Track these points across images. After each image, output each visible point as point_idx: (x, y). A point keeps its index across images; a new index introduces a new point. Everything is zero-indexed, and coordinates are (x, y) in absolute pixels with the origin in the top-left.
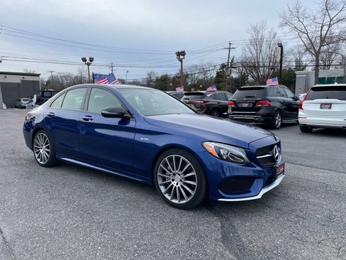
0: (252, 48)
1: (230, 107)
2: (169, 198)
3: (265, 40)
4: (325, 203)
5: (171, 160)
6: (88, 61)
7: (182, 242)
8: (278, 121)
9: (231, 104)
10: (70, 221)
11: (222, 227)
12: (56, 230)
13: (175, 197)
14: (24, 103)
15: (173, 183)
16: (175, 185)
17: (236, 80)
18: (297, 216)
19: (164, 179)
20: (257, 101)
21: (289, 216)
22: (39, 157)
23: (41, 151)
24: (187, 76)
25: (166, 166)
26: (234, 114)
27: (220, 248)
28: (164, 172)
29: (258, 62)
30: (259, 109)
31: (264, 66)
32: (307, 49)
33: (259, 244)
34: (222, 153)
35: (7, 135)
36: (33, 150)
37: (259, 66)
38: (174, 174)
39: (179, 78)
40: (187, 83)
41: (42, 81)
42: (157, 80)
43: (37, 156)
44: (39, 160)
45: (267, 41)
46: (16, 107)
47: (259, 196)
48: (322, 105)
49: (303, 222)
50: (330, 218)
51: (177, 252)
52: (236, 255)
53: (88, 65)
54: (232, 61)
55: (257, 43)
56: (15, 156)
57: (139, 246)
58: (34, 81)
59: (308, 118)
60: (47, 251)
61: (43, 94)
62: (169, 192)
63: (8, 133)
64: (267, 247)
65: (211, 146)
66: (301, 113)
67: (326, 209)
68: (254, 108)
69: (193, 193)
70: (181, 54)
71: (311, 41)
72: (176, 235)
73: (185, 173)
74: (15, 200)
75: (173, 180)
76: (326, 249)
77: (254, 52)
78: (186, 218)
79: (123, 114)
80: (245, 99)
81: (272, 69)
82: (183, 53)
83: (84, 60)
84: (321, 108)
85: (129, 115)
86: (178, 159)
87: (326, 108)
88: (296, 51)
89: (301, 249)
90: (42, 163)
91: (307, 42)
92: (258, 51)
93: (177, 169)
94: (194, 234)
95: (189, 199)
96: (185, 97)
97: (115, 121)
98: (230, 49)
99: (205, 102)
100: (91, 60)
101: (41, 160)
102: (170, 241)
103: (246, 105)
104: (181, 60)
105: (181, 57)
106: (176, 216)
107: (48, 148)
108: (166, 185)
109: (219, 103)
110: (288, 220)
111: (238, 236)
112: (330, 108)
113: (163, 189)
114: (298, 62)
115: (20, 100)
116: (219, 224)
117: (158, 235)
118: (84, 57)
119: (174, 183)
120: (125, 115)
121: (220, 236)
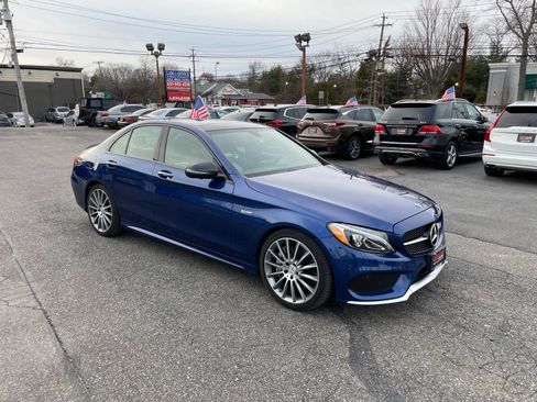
0: (420, 24)
1: (377, 134)
2: (280, 295)
3: (441, 11)
4: (499, 305)
5: (283, 244)
6: (156, 50)
7: (297, 362)
8: (452, 156)
9: (379, 129)
10: (148, 327)
11: (352, 340)
12: (131, 340)
13: (288, 293)
14: (60, 114)
15: (285, 275)
16: (288, 279)
17: (392, 77)
18: (457, 325)
19: (274, 269)
20: (419, 126)
21: (445, 324)
22: (96, 222)
23: (99, 213)
24: (313, 70)
25: (277, 251)
26: (383, 145)
27: (346, 372)
28: (274, 260)
29: (429, 48)
30: (423, 137)
31: (438, 55)
32: (510, 28)
33: (398, 368)
34: (354, 238)
35: (44, 177)
36: (86, 210)
37: (429, 56)
38: (288, 264)
39: (299, 72)
40: (313, 81)
41: (85, 77)
42: (265, 75)
43: (93, 220)
44: (96, 226)
45: (445, 13)
46: (48, 121)
47: (405, 298)
48: (521, 137)
49: (464, 335)
50: (503, 329)
51: (289, 377)
52: (366, 382)
53: (157, 55)
54: (387, 45)
55: (429, 16)
56: (61, 216)
57: (240, 367)
58: (73, 80)
59: (497, 156)
60: (123, 371)
61: (88, 103)
62: (281, 286)
63: (45, 173)
64: (409, 372)
65: (339, 229)
66: (487, 147)
67: (499, 316)
68: (414, 137)
69: (313, 291)
70: (303, 38)
71: (516, 14)
72: (288, 351)
73: (303, 264)
74: (71, 292)
75: (286, 272)
76: (489, 378)
77: (423, 33)
78: (304, 324)
79: (217, 173)
80: (402, 122)
81: (450, 60)
82: (306, 38)
83: (150, 47)
84: (519, 140)
85: (224, 175)
86: (293, 244)
87: (526, 141)
88: (492, 28)
89: (454, 377)
90: (101, 230)
91: (510, 16)
92: (430, 29)
93: (292, 256)
94: (313, 350)
95: (308, 299)
96: (308, 115)
97: (205, 183)
98: (383, 26)
99: (338, 125)
100: (161, 47)
101: (100, 227)
102: (280, 360)
103: (402, 132)
104: (303, 49)
105: (304, 43)
106: (290, 322)
107: (109, 210)
108: (276, 278)
109: (361, 125)
110: (444, 332)
111: (372, 354)
112: (533, 141)
113: (272, 282)
114: (495, 47)
115: (54, 110)
116: (348, 335)
117: (265, 351)
118: (149, 43)
119: (287, 276)
120: (219, 175)
121: (347, 355)
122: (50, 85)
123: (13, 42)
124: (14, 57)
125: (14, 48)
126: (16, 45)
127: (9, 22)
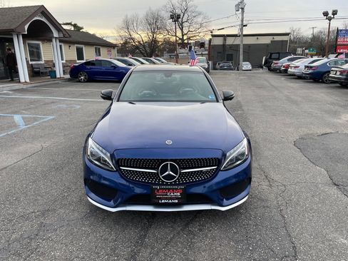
6: (330, 15)
53: (330, 19)
58: (282, 41)
83: (326, 14)
100: (335, 13)
118: (326, 10)
122: (267, 45)
123: (242, 21)
124: (242, 30)
125: (242, 24)
126: (244, 22)
127: (242, 9)
